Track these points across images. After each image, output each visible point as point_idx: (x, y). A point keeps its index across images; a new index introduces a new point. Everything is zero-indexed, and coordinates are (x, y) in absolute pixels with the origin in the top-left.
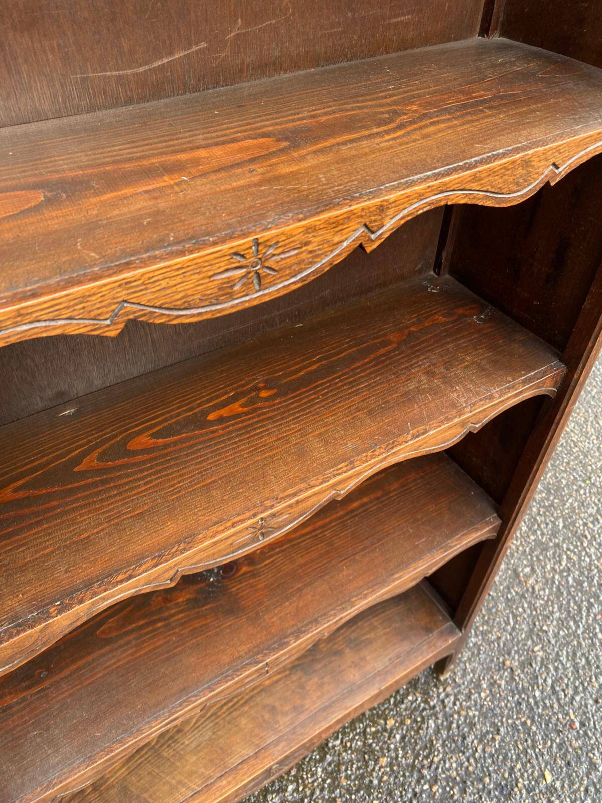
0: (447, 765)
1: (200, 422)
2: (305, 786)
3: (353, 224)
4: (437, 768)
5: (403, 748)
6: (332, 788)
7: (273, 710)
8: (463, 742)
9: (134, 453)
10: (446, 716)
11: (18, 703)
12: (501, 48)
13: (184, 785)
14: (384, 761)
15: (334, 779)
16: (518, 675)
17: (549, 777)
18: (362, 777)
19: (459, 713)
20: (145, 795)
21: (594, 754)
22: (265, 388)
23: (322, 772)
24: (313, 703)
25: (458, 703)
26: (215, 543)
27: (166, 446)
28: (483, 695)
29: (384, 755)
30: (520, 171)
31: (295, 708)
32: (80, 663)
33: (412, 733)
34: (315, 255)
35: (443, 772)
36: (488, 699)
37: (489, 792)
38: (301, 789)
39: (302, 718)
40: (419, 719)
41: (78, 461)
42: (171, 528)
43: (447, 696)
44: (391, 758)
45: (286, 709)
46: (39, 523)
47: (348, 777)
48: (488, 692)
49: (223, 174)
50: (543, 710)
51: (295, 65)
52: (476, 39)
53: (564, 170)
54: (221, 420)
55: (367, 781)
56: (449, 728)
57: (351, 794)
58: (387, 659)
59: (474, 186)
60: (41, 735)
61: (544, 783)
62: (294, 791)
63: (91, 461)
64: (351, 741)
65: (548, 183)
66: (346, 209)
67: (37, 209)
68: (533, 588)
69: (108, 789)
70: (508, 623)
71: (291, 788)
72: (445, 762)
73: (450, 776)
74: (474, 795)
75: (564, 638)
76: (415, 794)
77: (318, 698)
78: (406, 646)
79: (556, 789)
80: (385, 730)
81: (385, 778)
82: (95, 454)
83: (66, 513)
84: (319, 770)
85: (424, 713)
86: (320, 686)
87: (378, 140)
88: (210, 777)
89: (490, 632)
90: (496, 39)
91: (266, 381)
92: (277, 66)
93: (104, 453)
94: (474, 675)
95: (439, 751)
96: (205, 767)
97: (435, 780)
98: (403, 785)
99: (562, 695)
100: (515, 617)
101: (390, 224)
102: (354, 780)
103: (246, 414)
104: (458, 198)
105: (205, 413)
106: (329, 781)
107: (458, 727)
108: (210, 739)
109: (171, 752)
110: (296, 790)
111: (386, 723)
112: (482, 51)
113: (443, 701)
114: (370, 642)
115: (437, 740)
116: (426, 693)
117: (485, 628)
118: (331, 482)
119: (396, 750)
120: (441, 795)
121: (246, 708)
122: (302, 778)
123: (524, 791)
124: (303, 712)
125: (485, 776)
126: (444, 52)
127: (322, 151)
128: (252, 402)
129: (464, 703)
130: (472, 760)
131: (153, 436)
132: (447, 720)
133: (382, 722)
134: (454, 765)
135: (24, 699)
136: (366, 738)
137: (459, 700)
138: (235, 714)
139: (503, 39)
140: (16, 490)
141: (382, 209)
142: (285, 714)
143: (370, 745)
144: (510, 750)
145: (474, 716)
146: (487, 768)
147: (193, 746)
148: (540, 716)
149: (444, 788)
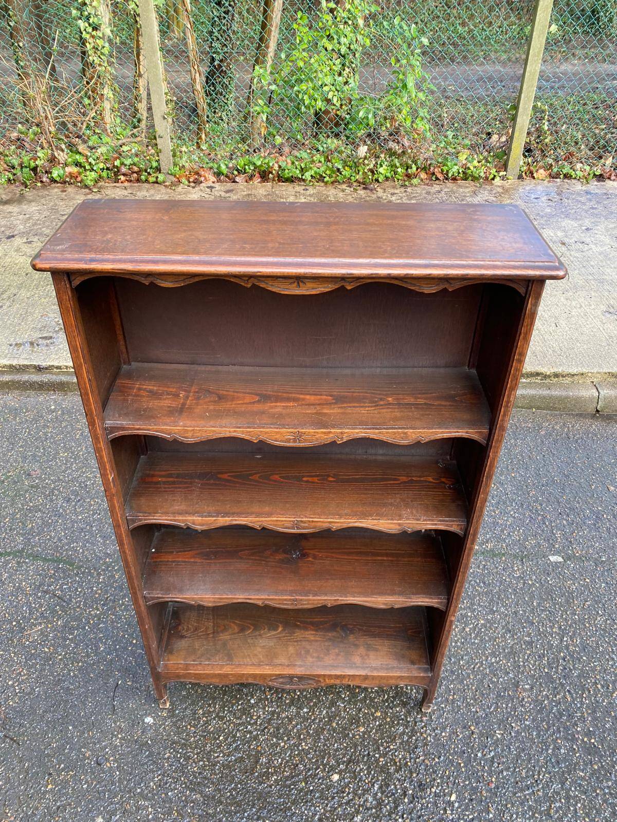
0: (396, 754)
1: (299, 479)
2: (313, 714)
4: (389, 751)
5: (376, 730)
6: (326, 724)
7: (308, 652)
8: (414, 749)
9: (270, 480)
10: (413, 730)
11: (200, 563)
13: (250, 658)
14: (362, 729)
15: (330, 720)
16: (475, 738)
17: (453, 798)
18: (345, 729)
19: (422, 734)
20: (232, 652)
21: (492, 806)
22: (332, 477)
23: (326, 713)
24: (329, 660)
25: (425, 729)
26: (277, 521)
27: (282, 482)
28: (443, 734)
29: (364, 726)
30: (402, 435)
31: (318, 657)
32: (227, 561)
33: (387, 727)
34: (318, 440)
35: (392, 755)
36: (445, 738)
37: (412, 781)
38: (310, 714)
39: (319, 663)
40: (396, 722)
41: (251, 474)
42: (267, 509)
43: (422, 721)
44: (367, 730)
45: (314, 655)
46: (230, 489)
47: (337, 724)
48: (448, 734)
49: (307, 407)
50: (477, 765)
54: (307, 481)
55: (346, 732)
56: (410, 737)
57: (334, 733)
58: (380, 663)
60: (202, 577)
61: (449, 798)
62: (306, 712)
63: (256, 477)
64: (350, 709)
65: (419, 441)
66: (329, 430)
67: (254, 403)
68: (523, 699)
69: (218, 640)
70: (489, 708)
71: (305, 710)
72: (396, 751)
73: (395, 760)
74: (402, 777)
75: (523, 738)
76: (369, 754)
77: (333, 659)
78: (394, 663)
79: (453, 806)
80: (373, 715)
81: (358, 737)
82: (258, 475)
83: (239, 490)
84: (325, 711)
85: (401, 722)
86: (338, 655)
87: (361, 409)
88: (263, 662)
89: (474, 706)
90: (473, 371)
91: (334, 474)
93: (261, 476)
94: (446, 721)
95: (396, 744)
96: (263, 656)
97: (384, 755)
98: (366, 746)
99: (496, 765)
100: (497, 707)
102: (340, 728)
103: (317, 483)
105: (303, 477)
106: (326, 719)
107: (416, 740)
108: (271, 647)
109: (252, 641)
110: (308, 713)
111: (375, 713)
113: (416, 723)
114: (377, 650)
115: (399, 738)
116: (409, 712)
117: (472, 701)
118: (329, 520)
119: (372, 728)
120: (383, 765)
121: (296, 644)
122: (314, 710)
123: (433, 795)
124: (320, 661)
125: (415, 773)
127: (341, 407)
128: (323, 480)
129: (429, 731)
130: (412, 760)
131: (281, 477)
132: (412, 733)
133: (373, 711)
134: (400, 756)
135: (202, 562)
136: (359, 713)
137: (426, 727)
138: (289, 643)
140: (229, 476)
141: (342, 433)
142: (313, 657)
143: (359, 718)
144: (440, 770)
145: (430, 741)
146: (420, 770)
147: (262, 645)
148: (472, 766)
149: (387, 763)
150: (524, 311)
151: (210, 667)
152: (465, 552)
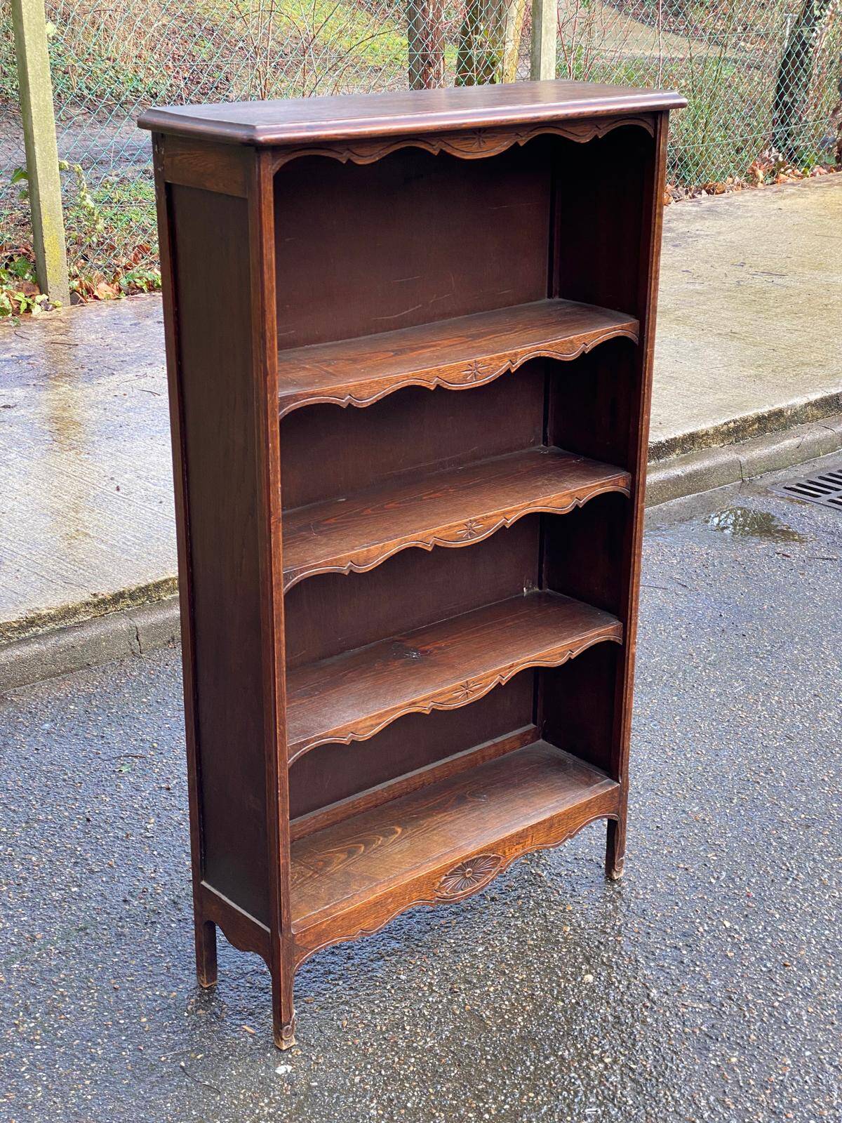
0: (629, 926)
3: (506, 359)
4: (620, 928)
5: (584, 921)
6: (520, 947)
8: (642, 912)
10: (623, 900)
12: (561, 303)
14: (568, 929)
15: (521, 942)
17: (727, 924)
18: (548, 939)
19: (636, 897)
20: (365, 874)
29: (566, 925)
30: (569, 345)
34: (494, 371)
35: (626, 929)
37: (672, 936)
44: (574, 926)
47: (533, 940)
51: (457, 314)
52: (547, 300)
53: (590, 347)
55: (553, 940)
57: (539, 948)
59: (550, 349)
61: (724, 927)
65: (584, 352)
66: (502, 354)
69: (332, 875)
72: (627, 925)
73: (634, 931)
74: (658, 939)
76: (601, 943)
79: (735, 930)
81: (571, 937)
90: (557, 299)
92: (449, 315)
97: (619, 934)
101: (519, 362)
102: (541, 941)
104: (544, 354)
106: (516, 943)
109: (379, 855)
112: (550, 304)
118: (502, 510)
119: (578, 922)
121: (436, 832)
123: (705, 934)
125: (667, 928)
126: (530, 306)
130: (652, 921)
132: (625, 902)
134: (636, 925)
136: (547, 919)
138: (426, 835)
139: (561, 300)
141: (516, 354)
143: (552, 922)
144: (689, 913)
147: (396, 851)
150: (657, 154)
151: (356, 898)
152: (637, 518)
